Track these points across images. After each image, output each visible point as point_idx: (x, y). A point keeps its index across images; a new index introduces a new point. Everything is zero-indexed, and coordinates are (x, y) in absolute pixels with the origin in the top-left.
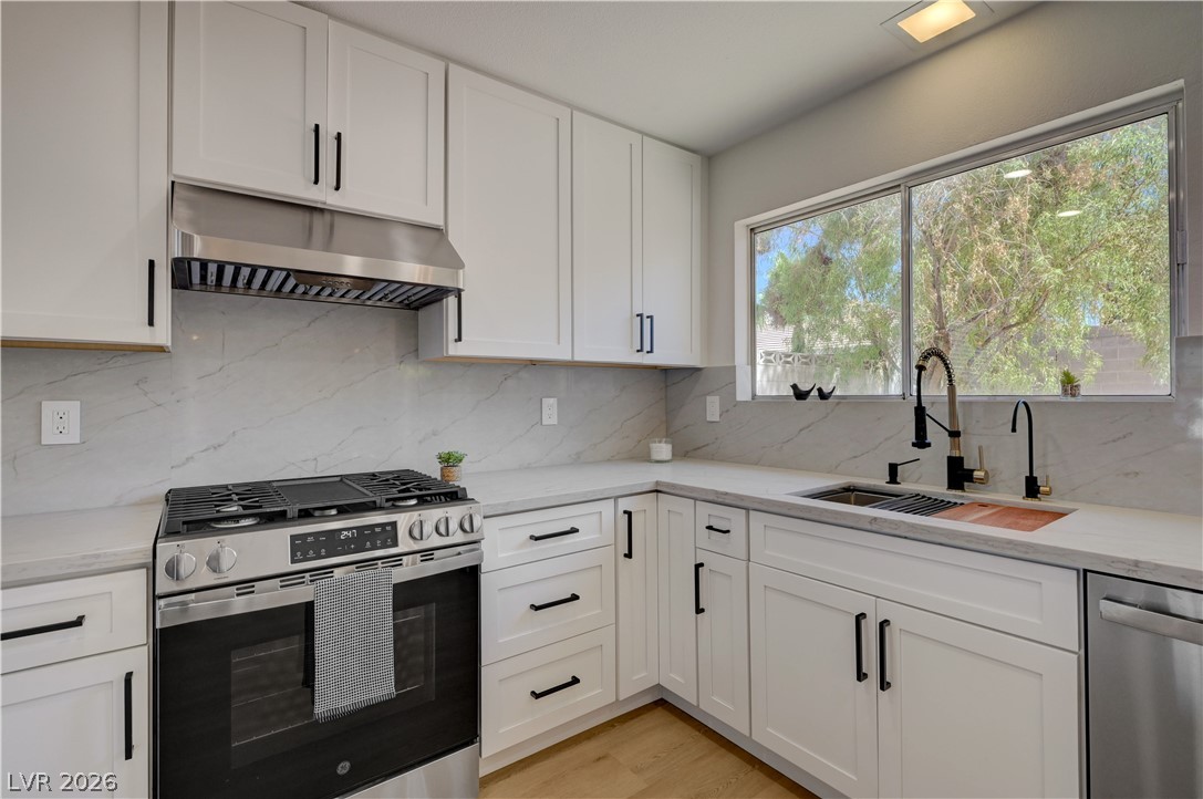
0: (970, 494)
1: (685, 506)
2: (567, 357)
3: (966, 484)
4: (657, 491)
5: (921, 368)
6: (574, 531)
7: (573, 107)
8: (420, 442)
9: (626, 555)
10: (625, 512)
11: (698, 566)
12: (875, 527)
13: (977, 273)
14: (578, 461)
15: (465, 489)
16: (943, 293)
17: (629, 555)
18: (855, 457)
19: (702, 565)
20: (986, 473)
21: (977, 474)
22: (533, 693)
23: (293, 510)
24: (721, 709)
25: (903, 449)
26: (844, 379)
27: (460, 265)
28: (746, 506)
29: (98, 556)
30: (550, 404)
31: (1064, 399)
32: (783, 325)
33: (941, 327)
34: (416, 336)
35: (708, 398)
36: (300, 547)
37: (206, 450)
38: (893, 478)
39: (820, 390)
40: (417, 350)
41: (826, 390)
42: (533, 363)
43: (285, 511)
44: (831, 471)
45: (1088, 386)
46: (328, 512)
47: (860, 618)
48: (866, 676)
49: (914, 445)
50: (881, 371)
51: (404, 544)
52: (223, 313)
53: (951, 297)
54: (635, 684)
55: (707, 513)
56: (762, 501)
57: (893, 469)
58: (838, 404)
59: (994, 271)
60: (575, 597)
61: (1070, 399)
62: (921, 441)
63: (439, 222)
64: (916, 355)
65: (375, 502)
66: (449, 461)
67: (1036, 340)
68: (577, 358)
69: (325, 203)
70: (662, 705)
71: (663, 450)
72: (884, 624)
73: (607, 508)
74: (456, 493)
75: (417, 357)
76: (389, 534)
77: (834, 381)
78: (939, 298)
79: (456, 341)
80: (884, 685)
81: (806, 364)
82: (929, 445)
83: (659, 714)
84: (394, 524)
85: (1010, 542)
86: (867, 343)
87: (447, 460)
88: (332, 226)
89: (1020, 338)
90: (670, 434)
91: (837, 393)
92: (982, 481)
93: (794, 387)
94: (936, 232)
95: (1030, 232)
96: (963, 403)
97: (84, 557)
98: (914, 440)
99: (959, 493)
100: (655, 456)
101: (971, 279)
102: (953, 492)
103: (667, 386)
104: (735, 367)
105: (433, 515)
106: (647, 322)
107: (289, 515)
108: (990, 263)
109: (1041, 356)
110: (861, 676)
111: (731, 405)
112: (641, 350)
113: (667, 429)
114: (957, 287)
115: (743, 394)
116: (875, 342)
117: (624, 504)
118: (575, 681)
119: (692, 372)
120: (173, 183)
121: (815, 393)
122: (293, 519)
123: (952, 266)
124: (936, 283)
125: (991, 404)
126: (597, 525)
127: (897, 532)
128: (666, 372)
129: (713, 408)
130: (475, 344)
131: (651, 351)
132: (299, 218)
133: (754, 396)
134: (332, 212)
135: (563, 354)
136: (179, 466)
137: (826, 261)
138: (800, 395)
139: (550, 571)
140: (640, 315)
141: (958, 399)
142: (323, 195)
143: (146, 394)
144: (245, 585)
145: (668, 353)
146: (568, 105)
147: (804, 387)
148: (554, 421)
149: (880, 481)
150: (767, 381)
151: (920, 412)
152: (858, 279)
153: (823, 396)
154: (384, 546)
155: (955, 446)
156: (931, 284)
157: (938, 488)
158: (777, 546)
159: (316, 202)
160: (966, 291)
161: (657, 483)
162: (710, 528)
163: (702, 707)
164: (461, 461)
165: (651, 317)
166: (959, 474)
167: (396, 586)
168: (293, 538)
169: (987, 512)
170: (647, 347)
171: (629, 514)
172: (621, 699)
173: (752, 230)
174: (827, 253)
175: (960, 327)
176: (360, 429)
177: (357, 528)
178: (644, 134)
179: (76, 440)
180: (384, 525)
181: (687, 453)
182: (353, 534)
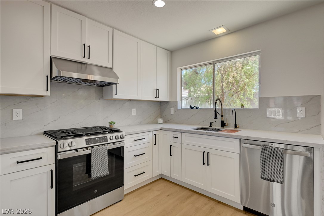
0: (225, 128)
1: (168, 133)
3: (224, 126)
4: (161, 130)
5: (216, 103)
6: (143, 139)
7: (141, 40)
8: (104, 119)
9: (154, 144)
10: (154, 134)
11: (171, 146)
12: (207, 134)
13: (231, 79)
14: (141, 124)
15: (120, 129)
16: (223, 84)
17: (155, 144)
19: (171, 145)
20: (228, 124)
21: (226, 124)
22: (135, 175)
23: (84, 134)
24: (175, 176)
25: (212, 120)
26: (201, 104)
27: (118, 78)
28: (181, 132)
29: (45, 144)
30: (134, 110)
31: (241, 109)
32: (186, 89)
33: (223, 92)
34: (103, 93)
35: (171, 109)
36: (87, 142)
37: (53, 121)
38: (211, 126)
39: (196, 107)
40: (103, 97)
41: (197, 107)
42: (130, 100)
43: (82, 134)
44: (198, 125)
45: (246, 106)
46: (88, 135)
47: (204, 152)
48: (205, 164)
49: (214, 118)
50: (210, 102)
51: (109, 141)
52: (57, 87)
53: (225, 85)
54: (156, 173)
55: (173, 134)
56: (185, 130)
57: (211, 124)
58: (200, 110)
59: (234, 79)
60: (144, 154)
61: (242, 109)
62: (216, 118)
63: (111, 67)
64: (215, 100)
65: (101, 132)
66: (111, 123)
67: (244, 95)
68: (142, 99)
69: (85, 62)
70: (162, 179)
71: (161, 121)
72: (208, 153)
73: (150, 133)
74: (118, 130)
75: (103, 98)
76: (105, 139)
77: (199, 104)
78: (222, 85)
79: (115, 95)
80: (208, 165)
81: (192, 100)
82: (217, 118)
83: (161, 181)
84: (106, 137)
85: (229, 135)
86: (207, 95)
87: (111, 124)
88: (86, 67)
89: (240, 94)
90: (161, 117)
91: (199, 108)
92: (227, 125)
93: (191, 106)
94: (222, 69)
95: (241, 70)
96: (224, 110)
97: (42, 144)
99: (223, 128)
100: (159, 122)
101: (230, 80)
102: (222, 128)
103: (161, 106)
104: (177, 101)
105: (115, 135)
106: (158, 91)
107: (83, 135)
108: (233, 77)
109: (245, 98)
110: (204, 164)
111: (176, 110)
112: (156, 97)
113: (161, 116)
114: (226, 82)
115: (179, 108)
116: (208, 95)
117: (154, 133)
118: (144, 172)
119: (167, 102)
120: (51, 57)
121: (195, 107)
122: (84, 136)
123: (225, 77)
124: (222, 82)
125: (229, 110)
126: (148, 138)
127: (211, 135)
128: (161, 102)
129: (172, 111)
130: (120, 95)
131: (158, 98)
133: (181, 108)
134: (86, 64)
135: (138, 98)
136: (46, 125)
137: (197, 73)
138: (192, 108)
139: (139, 148)
140: (156, 89)
141: (223, 109)
142: (85, 60)
143: (38, 107)
144: (76, 150)
145: (163, 98)
146: (140, 39)
147: (192, 106)
148: (135, 114)
149: (208, 126)
150: (185, 104)
151: (215, 111)
152: (205, 78)
153: (197, 108)
154: (105, 141)
155: (222, 118)
156: (221, 81)
157: (219, 127)
158: (188, 139)
159: (83, 62)
160: (228, 83)
161: (161, 128)
162: (173, 137)
163: (171, 177)
164: (114, 124)
165: (158, 90)
166: (223, 124)
167: (108, 150)
168: (85, 139)
169: (228, 131)
170: (158, 97)
171: (155, 135)
172: (153, 177)
173: (181, 70)
174: (197, 71)
175: (227, 92)
176: (90, 116)
177: (99, 138)
178: (157, 46)
179: (21, 119)
180: (104, 137)
181: (166, 121)
182: (98, 139)
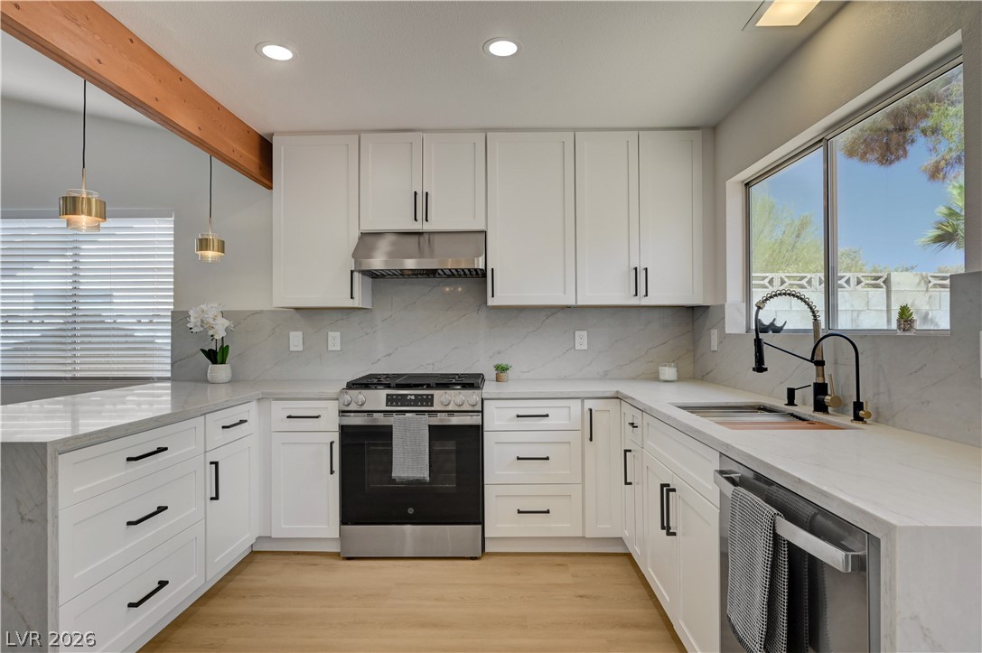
2: (571, 302)
4: (618, 398)
6: (546, 415)
7: (575, 130)
11: (626, 452)
17: (590, 440)
18: (782, 383)
19: (630, 450)
22: (519, 511)
28: (642, 409)
30: (582, 335)
35: (712, 331)
36: (390, 400)
37: (385, 356)
38: (791, 401)
47: (663, 486)
49: (754, 369)
51: (437, 406)
54: (600, 529)
57: (791, 393)
60: (548, 458)
62: (760, 368)
63: (483, 228)
68: (581, 303)
69: (422, 230)
70: (629, 556)
71: (670, 372)
72: (669, 491)
73: (576, 405)
76: (429, 400)
79: (491, 297)
82: (766, 370)
84: (432, 395)
87: (501, 369)
90: (695, 362)
98: (754, 366)
100: (662, 377)
102: (814, 414)
103: (693, 321)
104: (725, 305)
106: (642, 273)
112: (637, 295)
113: (694, 357)
117: (589, 404)
118: (547, 512)
120: (361, 233)
126: (568, 415)
128: (693, 309)
129: (714, 339)
131: (646, 295)
132: (414, 239)
133: (748, 329)
135: (569, 300)
139: (530, 438)
140: (636, 268)
144: (371, 413)
146: (571, 130)
148: (583, 347)
151: (757, 344)
154: (427, 406)
155: (820, 374)
157: (808, 409)
159: (418, 230)
161: (617, 392)
162: (631, 424)
164: (507, 369)
165: (646, 269)
168: (388, 395)
170: (642, 292)
171: (590, 410)
172: (588, 537)
173: (747, 185)
176: (456, 348)
177: (415, 395)
178: (639, 129)
179: (339, 349)
180: (427, 395)
181: (703, 376)
182: (413, 397)
